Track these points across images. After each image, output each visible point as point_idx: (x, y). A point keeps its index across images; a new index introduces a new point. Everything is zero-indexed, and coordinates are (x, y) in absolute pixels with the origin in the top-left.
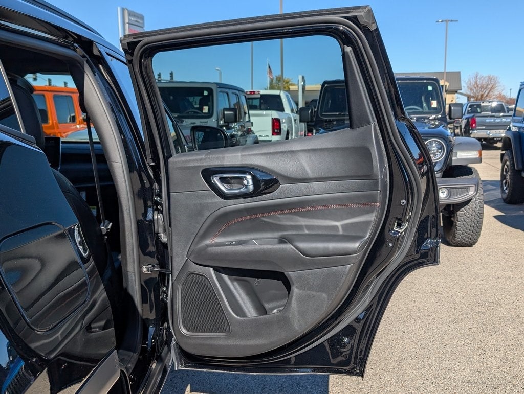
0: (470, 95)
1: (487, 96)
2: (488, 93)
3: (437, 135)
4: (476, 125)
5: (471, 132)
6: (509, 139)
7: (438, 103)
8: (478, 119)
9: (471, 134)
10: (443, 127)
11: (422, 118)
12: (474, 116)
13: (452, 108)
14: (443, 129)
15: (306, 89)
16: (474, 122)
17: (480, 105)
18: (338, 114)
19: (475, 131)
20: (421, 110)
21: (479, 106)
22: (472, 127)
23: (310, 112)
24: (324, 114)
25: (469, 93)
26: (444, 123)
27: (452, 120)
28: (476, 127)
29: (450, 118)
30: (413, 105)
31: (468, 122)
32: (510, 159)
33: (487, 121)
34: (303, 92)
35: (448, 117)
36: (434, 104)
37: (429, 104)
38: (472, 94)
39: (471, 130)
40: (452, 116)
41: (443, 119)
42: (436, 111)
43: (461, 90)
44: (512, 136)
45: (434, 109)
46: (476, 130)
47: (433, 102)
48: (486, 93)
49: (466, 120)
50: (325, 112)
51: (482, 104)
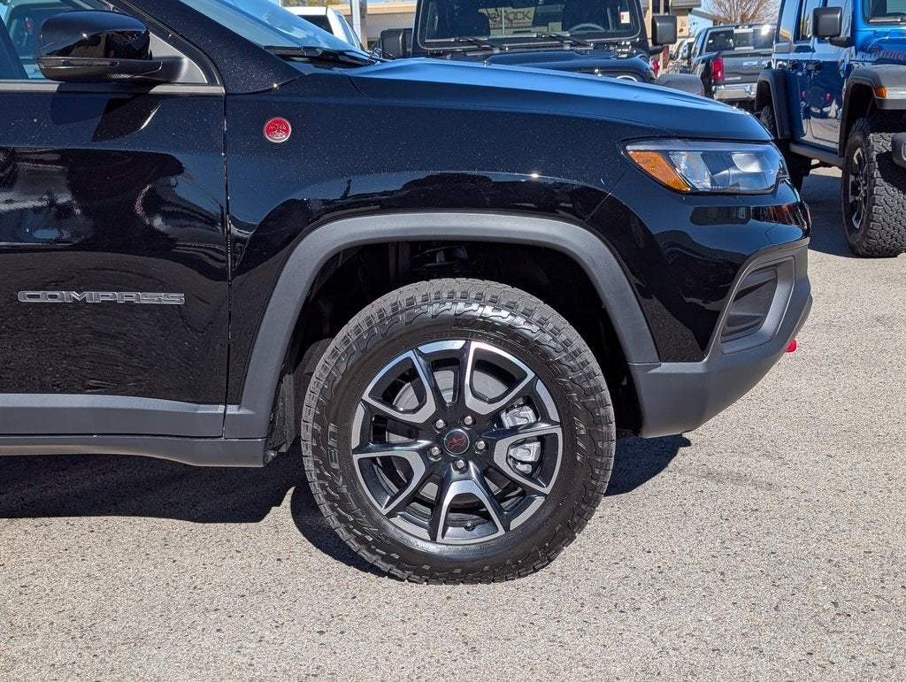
0: (718, 17)
1: (753, 16)
2: (755, 12)
3: (628, 68)
4: (722, 73)
5: (714, 88)
6: (767, 83)
7: (632, 16)
8: (726, 62)
9: (714, 92)
10: (640, 57)
11: (603, 43)
12: (717, 55)
13: (658, 24)
14: (641, 61)
15: (369, 12)
16: (720, 66)
17: (732, 31)
18: (453, 40)
19: (723, 87)
20: (602, 29)
21: (730, 34)
22: (716, 79)
23: (400, 38)
24: (427, 41)
25: (715, 11)
26: (642, 51)
27: (659, 47)
28: (722, 77)
29: (655, 43)
30: (589, 22)
31: (707, 68)
32: (769, 122)
33: (745, 64)
34: (362, 17)
35: (650, 41)
36: (626, 18)
37: (617, 18)
38: (722, 15)
39: (715, 84)
40: (658, 40)
41: (642, 46)
42: (629, 30)
43: (699, 6)
44: (772, 79)
45: (626, 25)
46: (724, 85)
47: (622, 13)
48: (752, 11)
49: (704, 65)
50: (428, 38)
51: (736, 31)
